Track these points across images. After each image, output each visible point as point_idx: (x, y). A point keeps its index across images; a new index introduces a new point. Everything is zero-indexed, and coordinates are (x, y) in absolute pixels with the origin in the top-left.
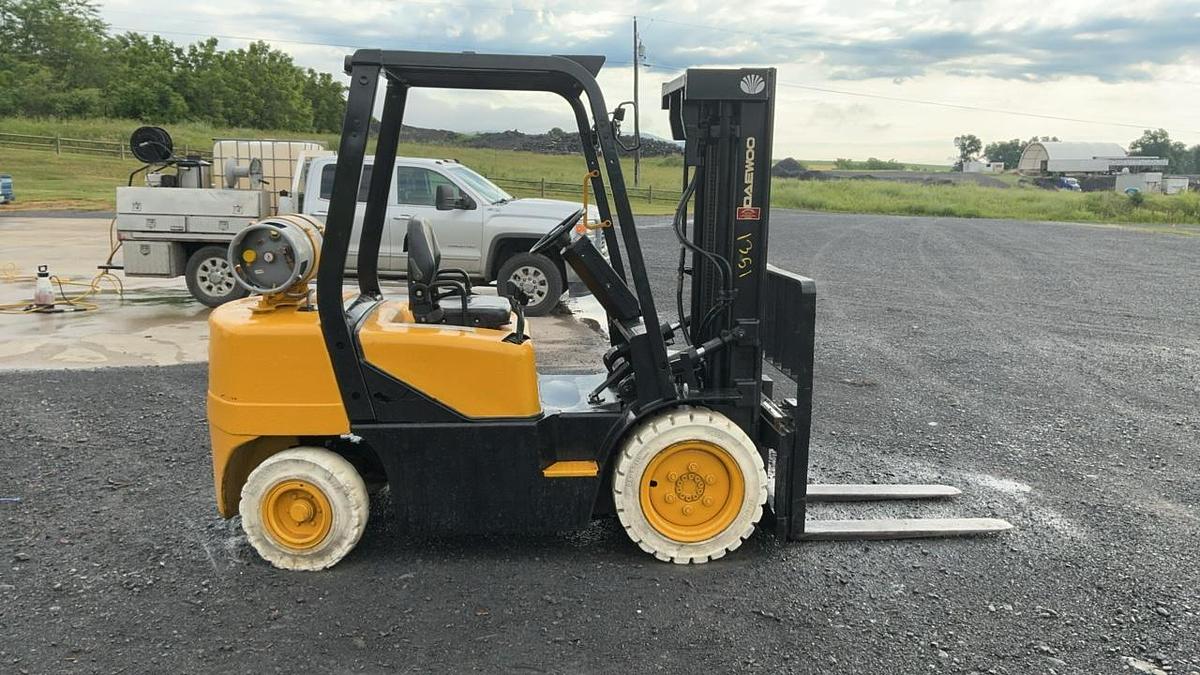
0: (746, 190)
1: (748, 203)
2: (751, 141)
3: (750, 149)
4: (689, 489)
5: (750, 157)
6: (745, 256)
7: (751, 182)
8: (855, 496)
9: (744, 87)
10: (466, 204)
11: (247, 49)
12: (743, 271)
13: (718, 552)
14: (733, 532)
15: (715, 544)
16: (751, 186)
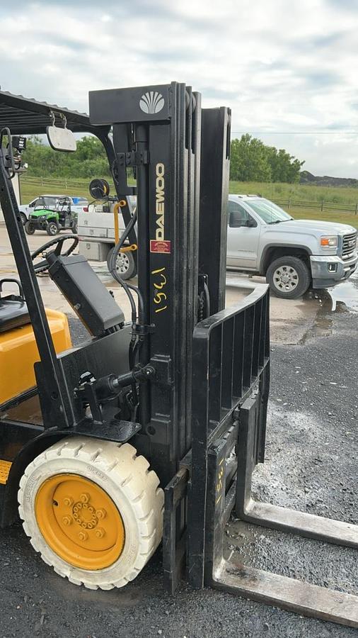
0: (158, 222)
1: (160, 235)
2: (160, 168)
3: (160, 177)
4: (86, 516)
5: (160, 185)
6: (160, 291)
7: (163, 213)
8: (333, 539)
9: (144, 107)
10: (251, 224)
11: (240, 139)
12: (159, 306)
13: (106, 584)
14: (118, 571)
15: (103, 576)
16: (163, 217)
